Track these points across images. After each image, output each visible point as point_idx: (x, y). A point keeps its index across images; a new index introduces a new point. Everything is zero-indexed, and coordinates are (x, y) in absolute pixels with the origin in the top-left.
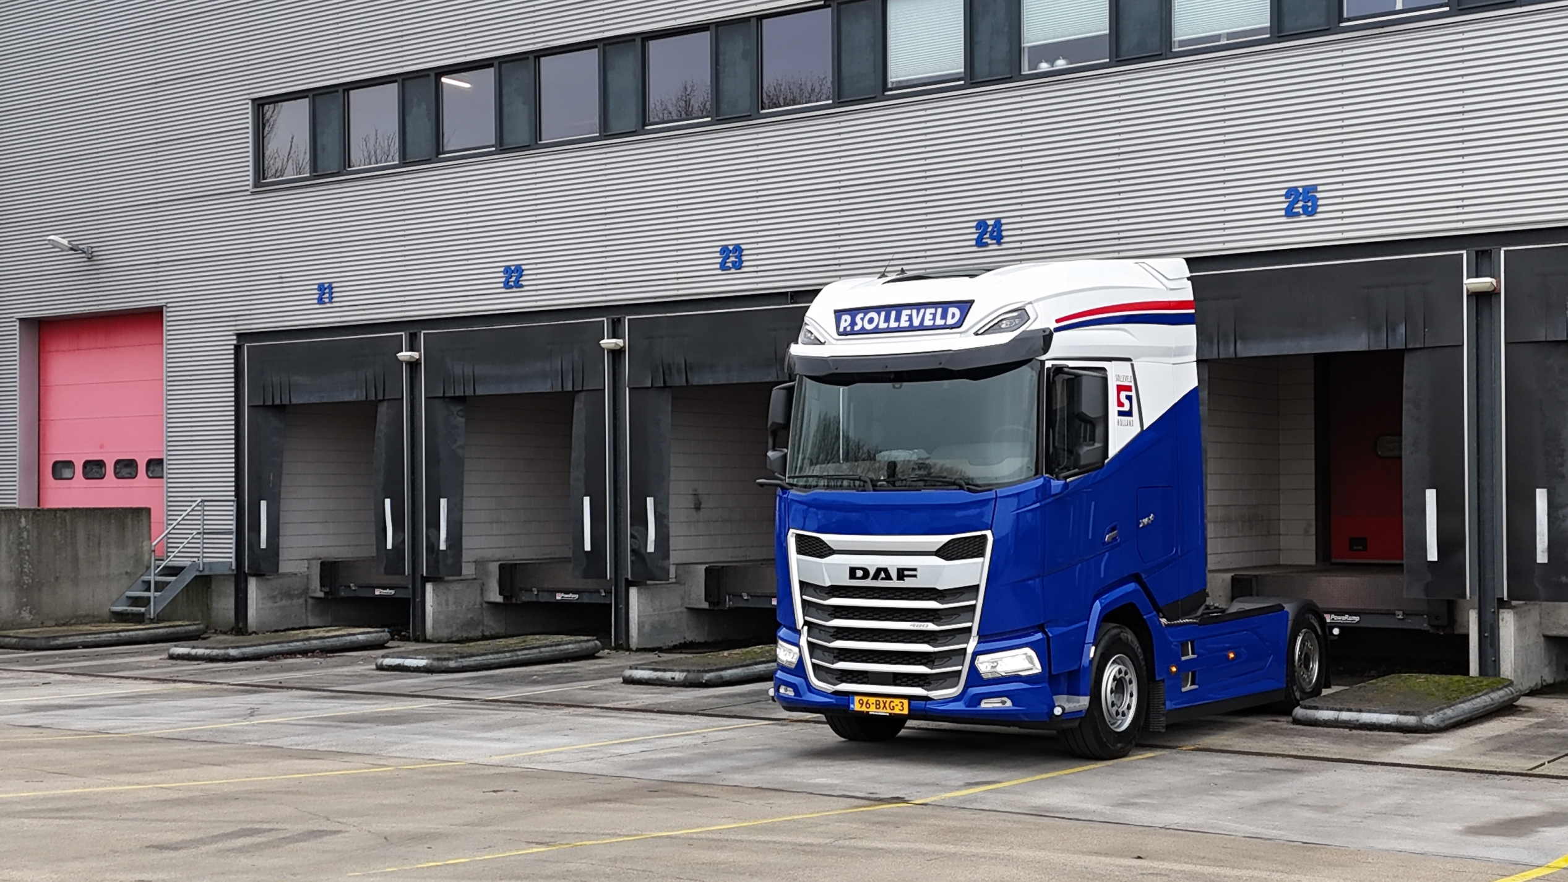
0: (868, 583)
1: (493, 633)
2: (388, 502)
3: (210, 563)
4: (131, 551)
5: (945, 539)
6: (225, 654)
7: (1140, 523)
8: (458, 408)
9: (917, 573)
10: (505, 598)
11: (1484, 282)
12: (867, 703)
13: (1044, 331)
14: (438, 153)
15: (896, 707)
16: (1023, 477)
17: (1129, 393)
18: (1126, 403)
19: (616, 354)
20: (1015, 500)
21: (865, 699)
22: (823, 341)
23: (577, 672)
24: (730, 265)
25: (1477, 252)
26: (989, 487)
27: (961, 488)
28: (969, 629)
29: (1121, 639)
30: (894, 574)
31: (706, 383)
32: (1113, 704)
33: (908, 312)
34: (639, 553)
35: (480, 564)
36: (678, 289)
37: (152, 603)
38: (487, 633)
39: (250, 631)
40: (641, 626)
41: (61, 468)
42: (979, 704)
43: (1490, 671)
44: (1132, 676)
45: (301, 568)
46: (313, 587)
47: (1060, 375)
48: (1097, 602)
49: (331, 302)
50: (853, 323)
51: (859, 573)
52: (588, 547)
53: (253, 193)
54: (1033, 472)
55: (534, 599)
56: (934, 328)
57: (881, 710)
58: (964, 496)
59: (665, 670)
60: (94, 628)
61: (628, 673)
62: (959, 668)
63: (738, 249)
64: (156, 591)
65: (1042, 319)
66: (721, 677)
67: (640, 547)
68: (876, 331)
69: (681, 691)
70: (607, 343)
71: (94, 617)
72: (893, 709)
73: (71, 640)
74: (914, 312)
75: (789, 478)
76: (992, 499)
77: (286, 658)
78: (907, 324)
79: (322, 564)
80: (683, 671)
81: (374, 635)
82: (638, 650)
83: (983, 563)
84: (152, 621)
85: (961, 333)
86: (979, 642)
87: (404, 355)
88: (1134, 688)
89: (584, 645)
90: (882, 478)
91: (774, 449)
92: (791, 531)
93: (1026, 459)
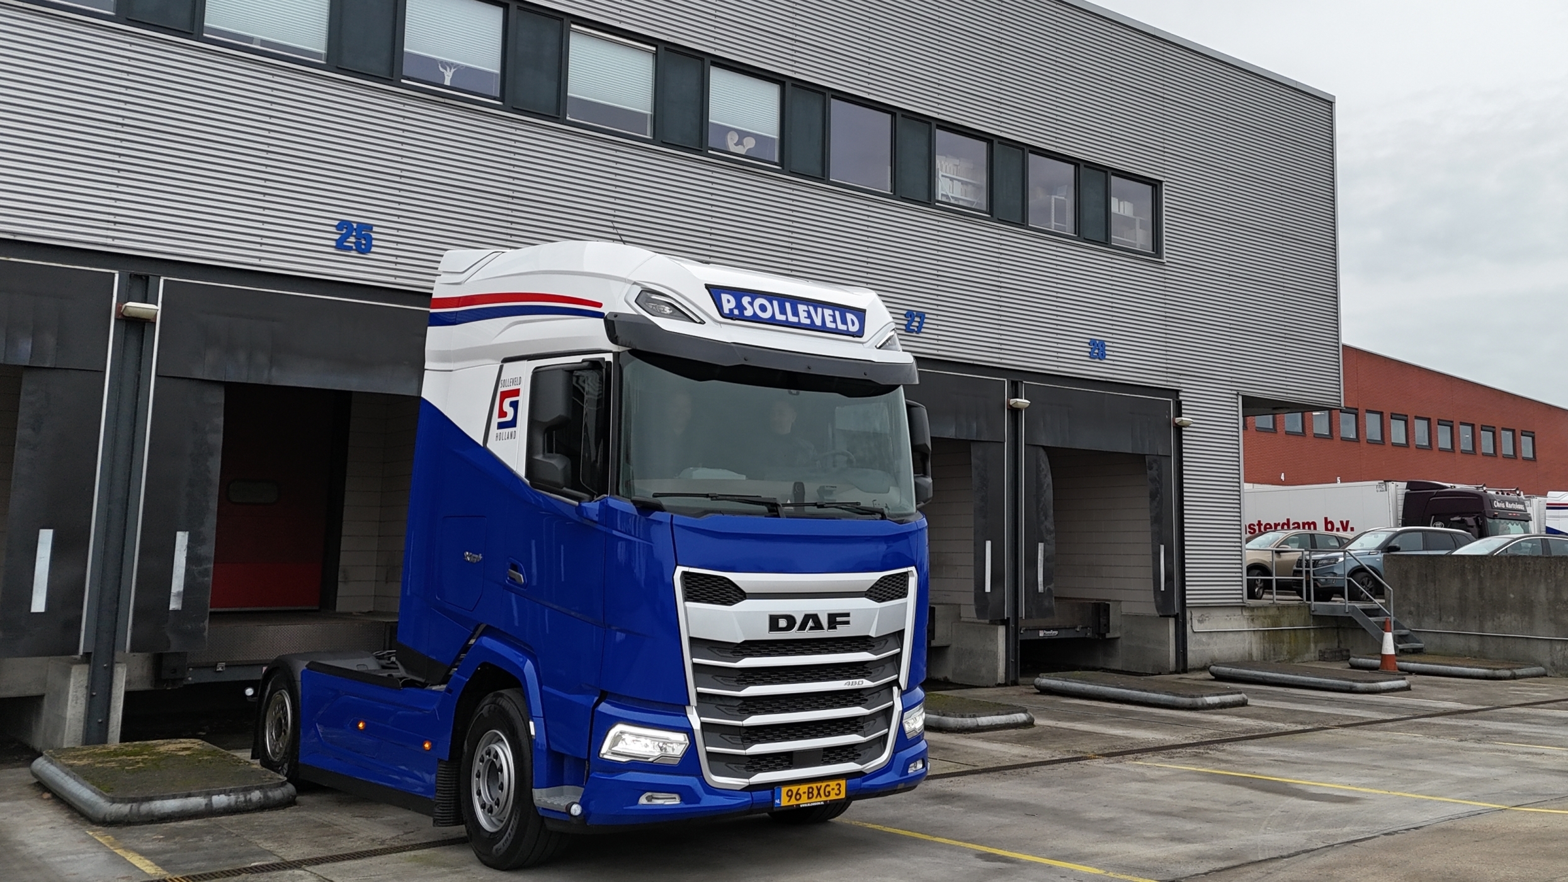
0: (794, 634)
5: (876, 576)
9: (850, 619)
12: (798, 793)
15: (832, 792)
21: (794, 788)
27: (883, 519)
28: (896, 681)
30: (824, 621)
33: (804, 307)
42: (908, 770)
50: (740, 307)
51: (783, 623)
57: (814, 800)
62: (889, 731)
68: (772, 321)
72: (829, 795)
74: (811, 307)
76: (916, 531)
78: (808, 322)
83: (907, 603)
85: (863, 343)
86: (901, 697)
90: (789, 502)
92: (676, 568)
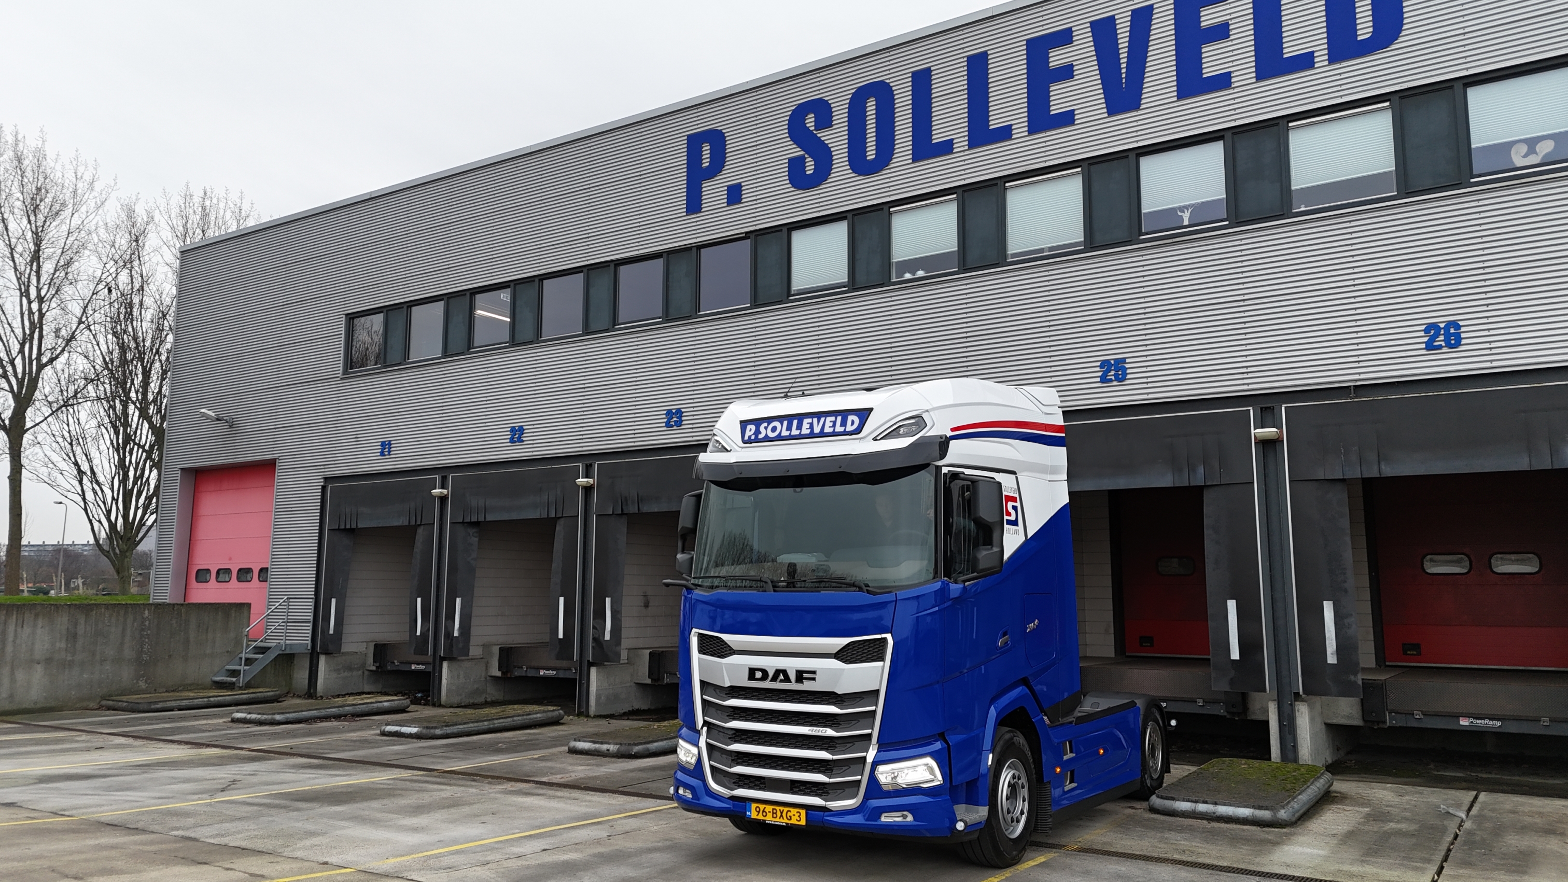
0: (767, 684)
1: (493, 699)
2: (419, 600)
3: (291, 645)
4: (232, 635)
5: (845, 641)
6: (272, 719)
7: (1027, 628)
8: (474, 530)
9: (817, 676)
10: (503, 673)
11: (1269, 431)
12: (764, 811)
13: (941, 438)
14: (469, 348)
15: (793, 817)
16: (922, 580)
17: (1015, 504)
18: (1013, 512)
19: (588, 489)
20: (915, 603)
21: (762, 807)
22: (729, 449)
23: (537, 739)
24: (673, 423)
25: (1261, 409)
26: (887, 590)
27: (861, 589)
28: (869, 736)
29: (1014, 743)
30: (793, 676)
31: (652, 511)
32: (1009, 812)
33: (810, 420)
34: (598, 641)
35: (486, 647)
36: (634, 442)
37: (242, 675)
38: (489, 700)
39: (318, 695)
40: (598, 697)
41: (202, 575)
42: (880, 818)
43: (1291, 755)
44: (1024, 780)
45: (362, 648)
46: (369, 663)
47: (957, 481)
48: (992, 707)
49: (389, 455)
50: (757, 432)
51: (759, 675)
52: (561, 636)
53: (342, 379)
54: (931, 576)
55: (524, 674)
56: (834, 434)
57: (777, 819)
58: (863, 598)
59: (602, 743)
60: (193, 695)
61: (573, 744)
62: (859, 778)
63: (679, 412)
64: (246, 665)
65: (938, 427)
66: (648, 750)
67: (599, 636)
68: (779, 438)
69: (613, 762)
70: (581, 481)
71: (198, 685)
72: (791, 819)
73: (169, 704)
74: (815, 420)
75: (694, 578)
76: (892, 602)
77: (322, 721)
78: (808, 431)
79: (376, 646)
80: (617, 744)
81: (396, 702)
82: (596, 717)
83: (883, 667)
84: (241, 688)
85: (860, 439)
86: (878, 751)
87: (437, 491)
88: (1025, 792)
89: (550, 714)
90: (782, 579)
91: (683, 552)
92: (694, 630)
93: (925, 562)
